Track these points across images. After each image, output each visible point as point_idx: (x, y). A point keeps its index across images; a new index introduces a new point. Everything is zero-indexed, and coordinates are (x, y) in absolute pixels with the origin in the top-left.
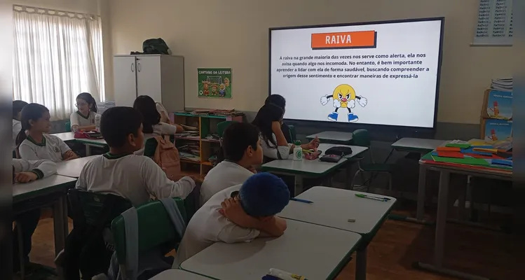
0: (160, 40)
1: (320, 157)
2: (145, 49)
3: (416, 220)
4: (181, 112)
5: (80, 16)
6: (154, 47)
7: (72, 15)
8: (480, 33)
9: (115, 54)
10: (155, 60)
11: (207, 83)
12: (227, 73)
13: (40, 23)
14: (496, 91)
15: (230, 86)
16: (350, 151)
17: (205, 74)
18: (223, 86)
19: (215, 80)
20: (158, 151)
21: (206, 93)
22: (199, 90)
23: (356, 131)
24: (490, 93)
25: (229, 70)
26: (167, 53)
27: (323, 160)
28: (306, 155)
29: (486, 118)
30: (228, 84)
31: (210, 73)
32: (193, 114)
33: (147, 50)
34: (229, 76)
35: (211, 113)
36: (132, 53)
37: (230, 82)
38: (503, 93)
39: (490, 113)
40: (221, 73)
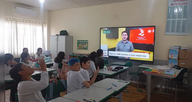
0: (66, 31)
1: (112, 69)
2: (60, 34)
3: (146, 92)
4: (71, 54)
5: (40, 23)
6: (64, 33)
7: (38, 23)
8: (167, 30)
9: (51, 35)
10: (64, 37)
11: (80, 45)
12: (87, 42)
13: (27, 25)
14: (172, 50)
15: (87, 46)
16: (123, 68)
17: (80, 42)
18: (85, 46)
19: (83, 44)
20: (63, 67)
21: (79, 48)
23: (127, 62)
24: (170, 50)
25: (87, 41)
26: (68, 35)
28: (108, 69)
29: (169, 59)
30: (87, 45)
31: (81, 41)
32: (75, 55)
33: (61, 34)
34: (87, 43)
35: (81, 55)
36: (56, 35)
37: (88, 45)
38: (174, 51)
39: (170, 57)
40: (85, 42)
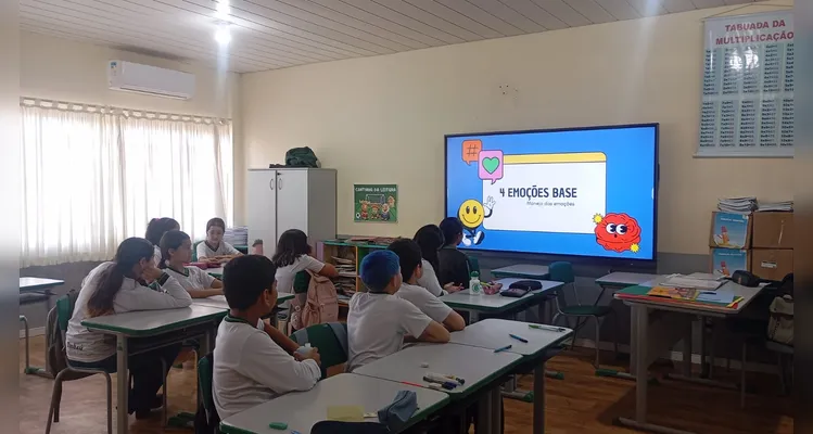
0: (307, 149)
1: (501, 291)
2: (288, 162)
3: (628, 375)
4: (332, 241)
5: (208, 121)
6: (300, 158)
7: (198, 120)
8: (705, 142)
9: (247, 168)
10: (301, 175)
11: (365, 204)
12: (391, 190)
13: (160, 131)
14: (725, 214)
15: (395, 208)
16: (540, 286)
17: (364, 193)
18: (386, 209)
19: (376, 200)
21: (363, 216)
22: (356, 211)
23: (555, 264)
24: (717, 215)
25: (394, 186)
26: (316, 166)
27: (505, 294)
28: (485, 288)
29: (714, 247)
30: (392, 204)
31: (367, 190)
32: (347, 242)
33: (291, 162)
34: (394, 195)
35: (370, 242)
36: (272, 166)
37: (395, 203)
38: (732, 216)
39: (718, 240)
40: (384, 190)
